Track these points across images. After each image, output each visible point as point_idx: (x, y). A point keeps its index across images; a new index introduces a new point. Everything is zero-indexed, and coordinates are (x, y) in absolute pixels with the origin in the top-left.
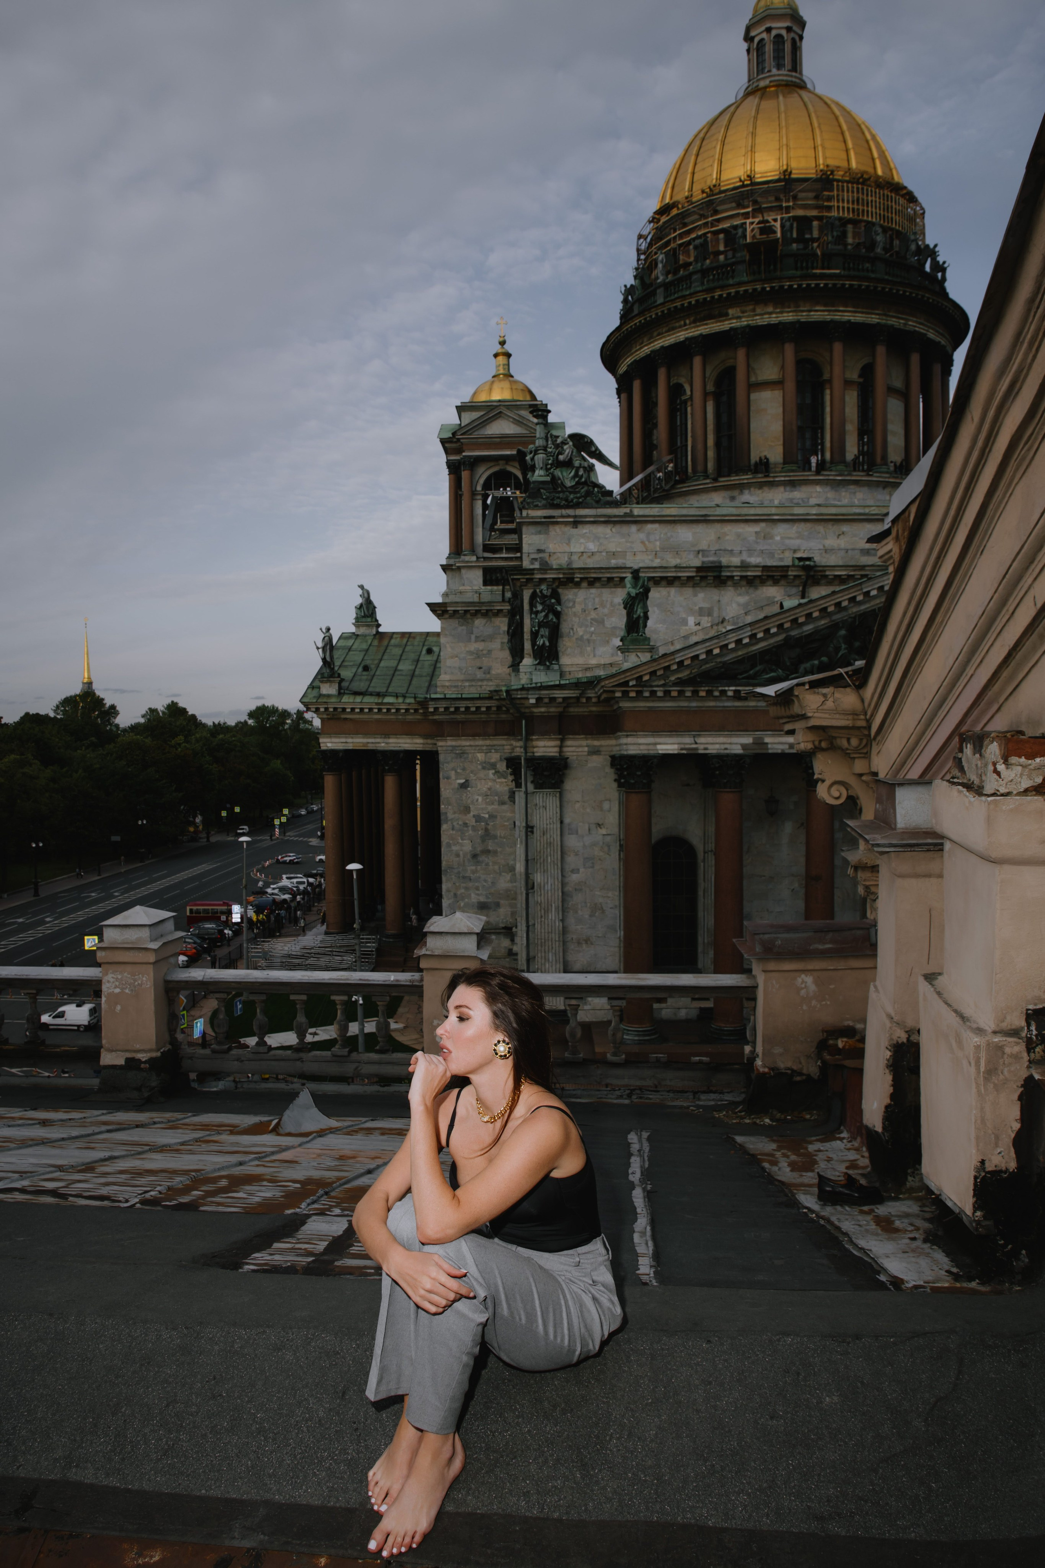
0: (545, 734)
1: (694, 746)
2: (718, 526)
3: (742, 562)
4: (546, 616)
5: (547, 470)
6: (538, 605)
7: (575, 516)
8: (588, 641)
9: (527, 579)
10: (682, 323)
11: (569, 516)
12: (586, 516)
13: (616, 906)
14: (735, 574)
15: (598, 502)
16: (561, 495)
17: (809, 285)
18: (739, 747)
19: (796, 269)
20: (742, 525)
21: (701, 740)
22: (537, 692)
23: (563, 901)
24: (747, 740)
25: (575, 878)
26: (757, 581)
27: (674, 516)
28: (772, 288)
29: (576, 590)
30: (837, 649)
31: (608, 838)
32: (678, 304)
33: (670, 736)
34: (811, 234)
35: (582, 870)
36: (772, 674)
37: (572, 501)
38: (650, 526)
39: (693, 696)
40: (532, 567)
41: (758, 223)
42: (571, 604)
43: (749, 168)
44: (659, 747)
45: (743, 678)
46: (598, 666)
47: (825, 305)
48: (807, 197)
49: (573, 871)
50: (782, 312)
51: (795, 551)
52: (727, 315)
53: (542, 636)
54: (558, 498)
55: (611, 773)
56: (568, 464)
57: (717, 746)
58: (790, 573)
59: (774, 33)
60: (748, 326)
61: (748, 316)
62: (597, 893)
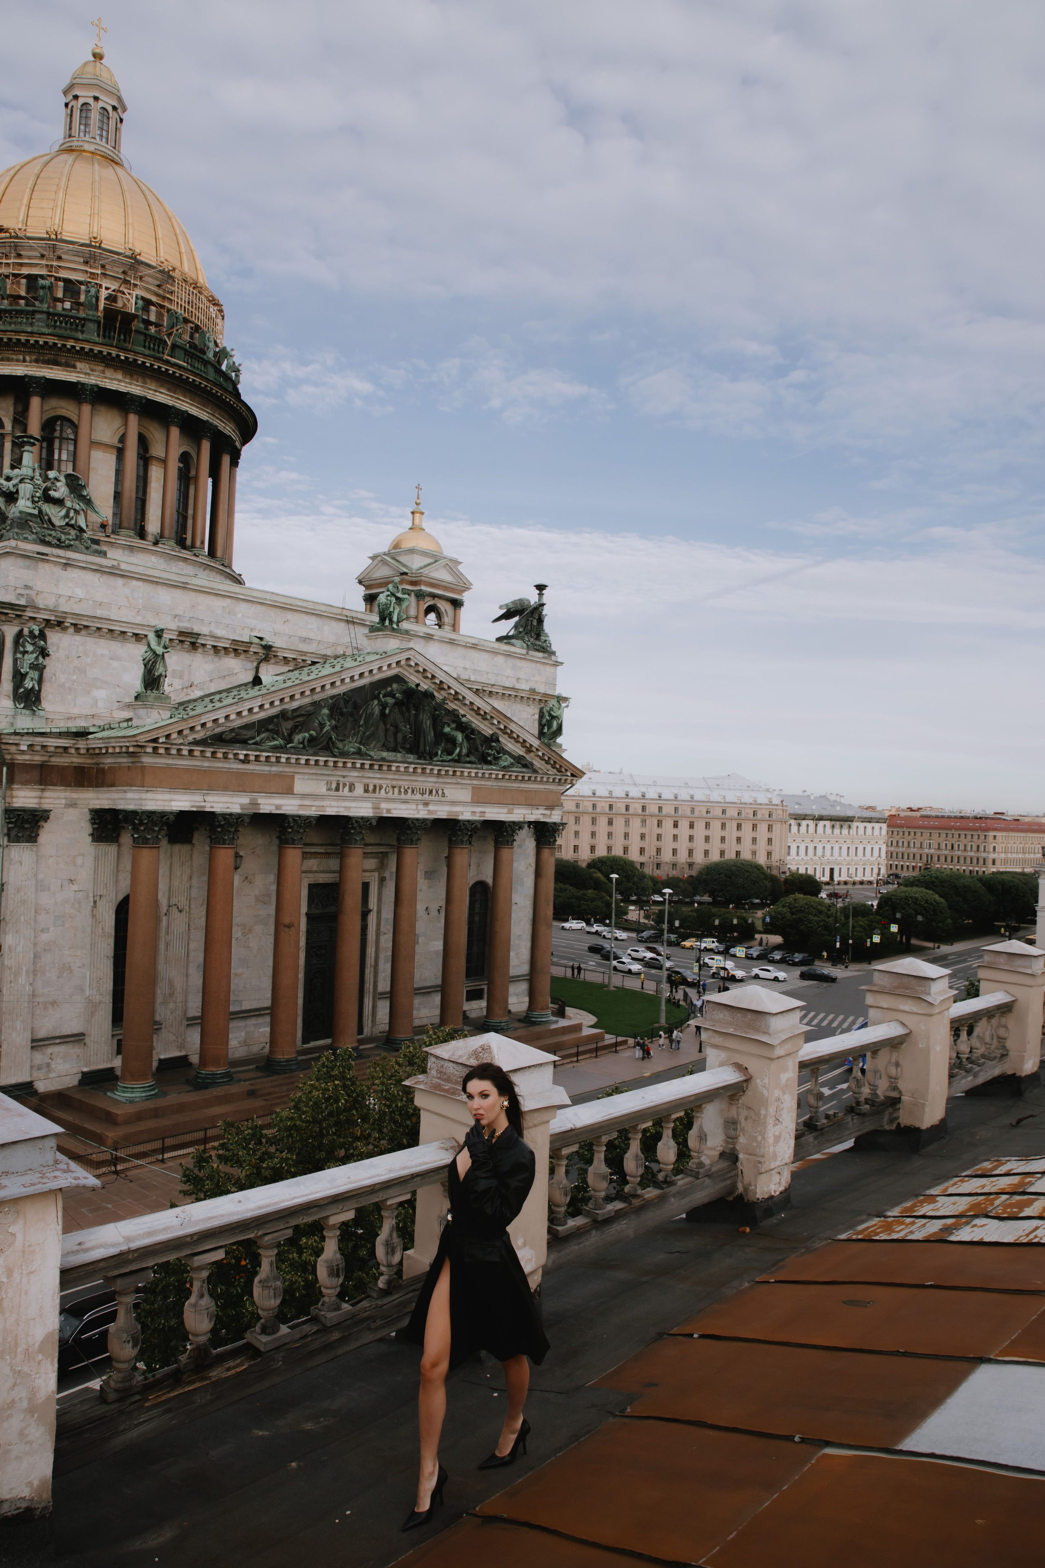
0: (25, 783)
1: (203, 804)
2: (193, 594)
3: (211, 632)
4: (37, 658)
5: (33, 502)
6: (27, 644)
7: (69, 559)
8: (70, 688)
9: (17, 615)
10: (21, 357)
11: (58, 557)
12: (79, 561)
13: (84, 965)
14: (208, 643)
15: (87, 548)
16: (53, 533)
17: (159, 367)
18: (239, 807)
19: (145, 347)
20: (213, 598)
21: (209, 798)
22: (32, 738)
23: (34, 963)
24: (245, 800)
25: (44, 937)
26: (223, 652)
27: (160, 578)
28: (126, 357)
29: (60, 635)
30: (322, 725)
31: (81, 893)
32: (23, 338)
33: (184, 794)
34: (148, 316)
35: (52, 929)
36: (276, 742)
37: (64, 542)
38: (135, 583)
39: (212, 757)
40: (17, 602)
41: (114, 291)
42: (55, 649)
43: (95, 230)
44: (173, 803)
45: (253, 744)
46: (80, 716)
47: (169, 390)
48: (151, 283)
49: (42, 931)
50: (131, 384)
51: (252, 630)
52: (74, 367)
53: (32, 679)
54: (50, 535)
55: (86, 828)
56: (59, 502)
57: (221, 805)
58: (251, 649)
59: (101, 104)
60: (97, 386)
61: (98, 376)
62: (66, 952)
